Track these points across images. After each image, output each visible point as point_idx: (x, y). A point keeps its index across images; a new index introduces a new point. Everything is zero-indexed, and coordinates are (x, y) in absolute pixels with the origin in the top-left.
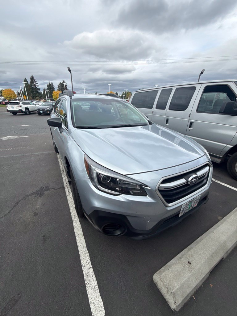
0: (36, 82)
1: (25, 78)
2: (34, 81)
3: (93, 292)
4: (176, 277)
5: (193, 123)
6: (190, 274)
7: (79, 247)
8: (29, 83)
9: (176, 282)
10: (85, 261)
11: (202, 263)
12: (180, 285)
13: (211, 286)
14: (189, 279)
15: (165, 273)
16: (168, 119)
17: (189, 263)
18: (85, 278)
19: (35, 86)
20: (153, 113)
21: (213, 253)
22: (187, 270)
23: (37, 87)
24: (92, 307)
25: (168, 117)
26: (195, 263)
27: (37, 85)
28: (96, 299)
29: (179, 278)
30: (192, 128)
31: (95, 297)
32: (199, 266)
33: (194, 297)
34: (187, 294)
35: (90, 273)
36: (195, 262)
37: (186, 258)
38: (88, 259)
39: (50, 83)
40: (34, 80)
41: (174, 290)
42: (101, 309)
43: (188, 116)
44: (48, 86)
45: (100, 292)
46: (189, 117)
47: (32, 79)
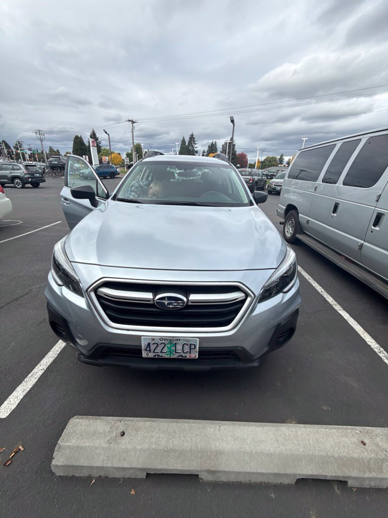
0: (196, 143)
1: (184, 138)
2: (194, 140)
3: (20, 392)
4: (84, 434)
5: (383, 216)
6: (104, 445)
7: (57, 345)
8: (187, 144)
9: (78, 438)
10: (46, 361)
11: (139, 447)
12: (76, 444)
13: (133, 492)
14: (96, 448)
15: (81, 420)
16: (338, 204)
17: (123, 434)
18: (30, 375)
19: (193, 147)
20: (315, 190)
21: (174, 451)
22: (107, 439)
23: (195, 148)
24: (6, 403)
25: (338, 200)
26: (128, 440)
27: (195, 146)
28: (16, 400)
29: (86, 438)
30: (379, 227)
31: (17, 397)
32: (129, 447)
33: (93, 482)
34: (77, 464)
35: (38, 374)
36: (130, 439)
37: (126, 424)
38: (51, 360)
39: (213, 143)
40: (194, 138)
41: (64, 444)
42: (9, 410)
43: (376, 199)
44: (209, 147)
45: (24, 396)
46: (377, 201)
47: (192, 138)
